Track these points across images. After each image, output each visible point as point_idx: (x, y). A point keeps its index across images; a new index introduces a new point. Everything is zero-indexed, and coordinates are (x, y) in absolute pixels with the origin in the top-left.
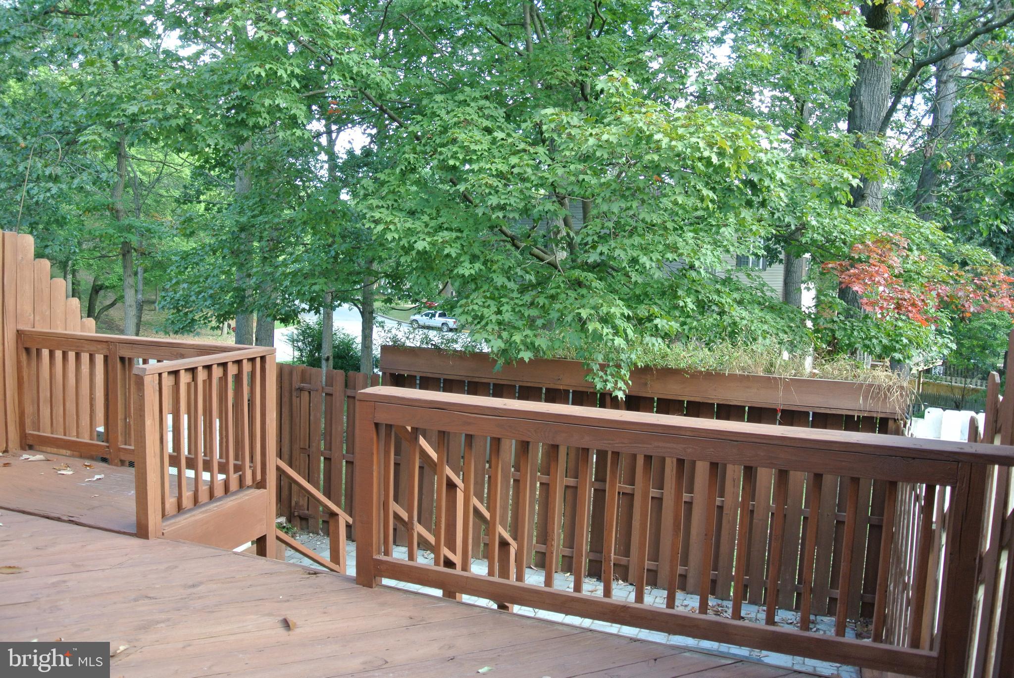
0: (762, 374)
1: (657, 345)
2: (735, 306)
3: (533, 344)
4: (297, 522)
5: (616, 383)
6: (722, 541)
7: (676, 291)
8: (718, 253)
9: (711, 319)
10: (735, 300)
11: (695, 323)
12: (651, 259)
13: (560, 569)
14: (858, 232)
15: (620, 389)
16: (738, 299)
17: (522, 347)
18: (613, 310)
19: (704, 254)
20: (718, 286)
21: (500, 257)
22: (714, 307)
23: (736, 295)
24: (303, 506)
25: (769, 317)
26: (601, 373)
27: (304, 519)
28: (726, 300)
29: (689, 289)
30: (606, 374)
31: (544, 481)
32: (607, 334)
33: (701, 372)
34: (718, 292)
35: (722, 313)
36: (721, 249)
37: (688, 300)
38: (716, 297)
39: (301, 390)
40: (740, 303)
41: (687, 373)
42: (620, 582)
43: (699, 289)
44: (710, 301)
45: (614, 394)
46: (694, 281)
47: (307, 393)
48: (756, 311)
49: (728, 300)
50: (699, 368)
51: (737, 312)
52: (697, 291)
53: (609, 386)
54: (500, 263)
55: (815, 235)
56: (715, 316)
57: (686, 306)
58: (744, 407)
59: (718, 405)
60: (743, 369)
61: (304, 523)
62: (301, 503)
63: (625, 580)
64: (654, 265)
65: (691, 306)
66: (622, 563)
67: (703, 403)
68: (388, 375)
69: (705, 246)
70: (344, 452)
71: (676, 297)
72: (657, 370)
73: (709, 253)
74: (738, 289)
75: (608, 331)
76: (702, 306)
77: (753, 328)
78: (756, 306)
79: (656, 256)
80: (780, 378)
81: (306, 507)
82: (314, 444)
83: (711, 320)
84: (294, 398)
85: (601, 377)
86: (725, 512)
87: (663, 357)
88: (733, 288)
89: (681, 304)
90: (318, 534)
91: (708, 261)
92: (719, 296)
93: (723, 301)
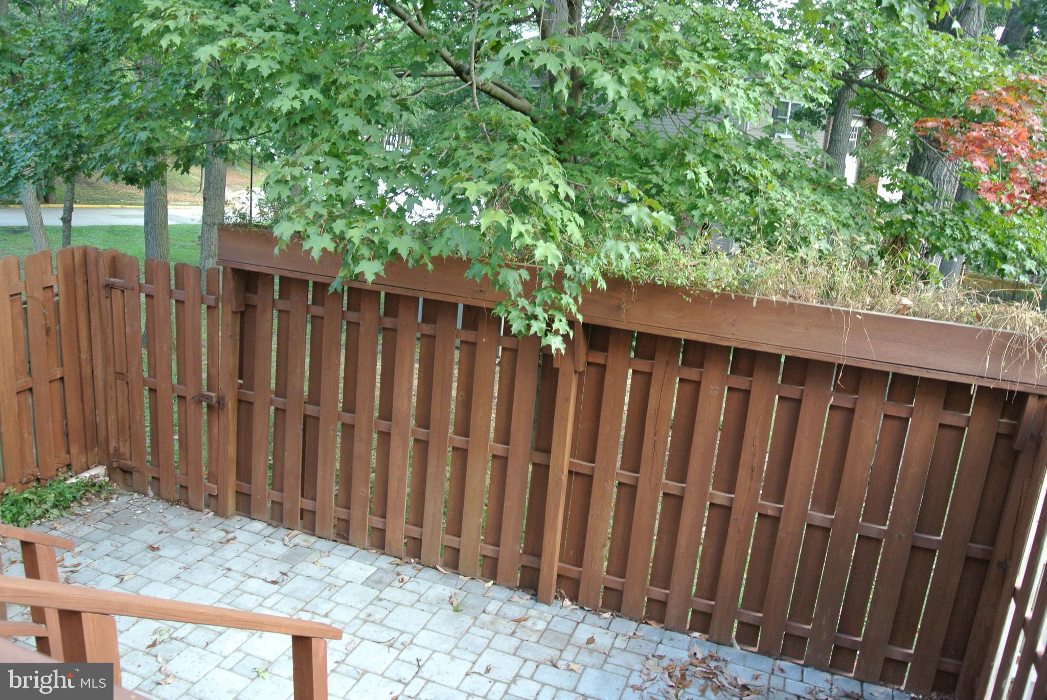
0: (814, 303)
1: (626, 256)
2: (775, 182)
3: (383, 244)
4: (119, 475)
5: (550, 322)
6: (725, 559)
7: (684, 155)
8: (756, 95)
9: (734, 203)
10: (774, 172)
11: (710, 208)
12: (620, 81)
13: (479, 574)
14: (976, 74)
15: (557, 332)
16: (780, 171)
17: (365, 252)
18: (534, 186)
19: (732, 95)
20: (751, 150)
21: (352, 78)
22: (742, 183)
23: (778, 166)
24: (124, 454)
25: (826, 203)
26: (523, 302)
27: (127, 472)
28: (762, 172)
29: (705, 151)
30: (533, 303)
31: (458, 445)
32: (521, 235)
33: (712, 294)
34: (750, 160)
35: (753, 193)
36: (761, 89)
37: (702, 171)
38: (745, 167)
39: (110, 287)
40: (782, 177)
41: (689, 295)
42: (567, 602)
43: (721, 152)
44: (736, 173)
45: (544, 342)
46: (715, 140)
47: (119, 292)
48: (807, 192)
49: (766, 172)
50: (709, 286)
51: (776, 192)
52: (717, 156)
53: (537, 327)
54: (352, 89)
55: (911, 74)
56: (743, 196)
57: (697, 180)
58: (780, 356)
59: (735, 348)
60: (785, 293)
61: (128, 476)
62: (122, 449)
63: (574, 599)
64: (624, 92)
65: (704, 179)
66: (570, 575)
67: (711, 345)
68: (230, 271)
69: (735, 81)
70: (175, 381)
71: (682, 164)
72: (638, 286)
73: (741, 93)
74: (780, 157)
75: (522, 229)
76: (723, 179)
77: (802, 222)
78: (805, 184)
79: (629, 73)
80: (847, 313)
81: (128, 455)
82: (133, 368)
83: (736, 203)
84: (103, 299)
85: (523, 309)
86: (733, 517)
87: (648, 265)
88: (772, 153)
89: (690, 175)
90: (146, 495)
91: (737, 107)
92: (751, 164)
93: (758, 173)
